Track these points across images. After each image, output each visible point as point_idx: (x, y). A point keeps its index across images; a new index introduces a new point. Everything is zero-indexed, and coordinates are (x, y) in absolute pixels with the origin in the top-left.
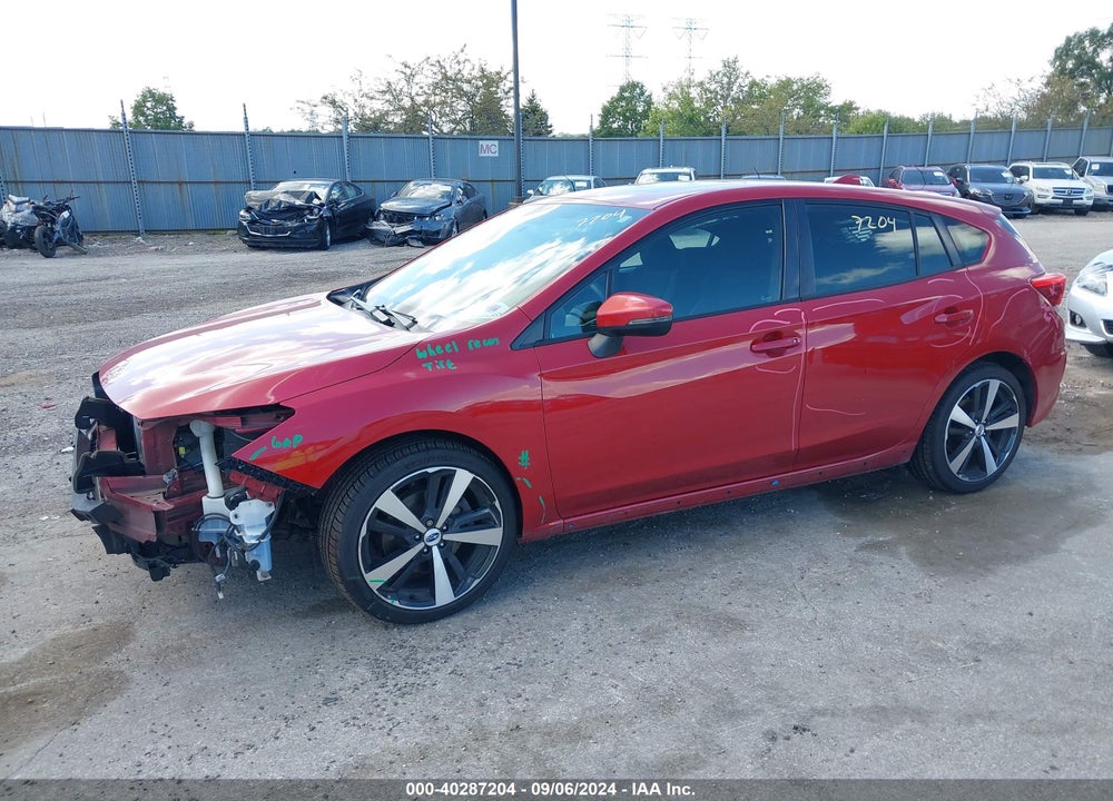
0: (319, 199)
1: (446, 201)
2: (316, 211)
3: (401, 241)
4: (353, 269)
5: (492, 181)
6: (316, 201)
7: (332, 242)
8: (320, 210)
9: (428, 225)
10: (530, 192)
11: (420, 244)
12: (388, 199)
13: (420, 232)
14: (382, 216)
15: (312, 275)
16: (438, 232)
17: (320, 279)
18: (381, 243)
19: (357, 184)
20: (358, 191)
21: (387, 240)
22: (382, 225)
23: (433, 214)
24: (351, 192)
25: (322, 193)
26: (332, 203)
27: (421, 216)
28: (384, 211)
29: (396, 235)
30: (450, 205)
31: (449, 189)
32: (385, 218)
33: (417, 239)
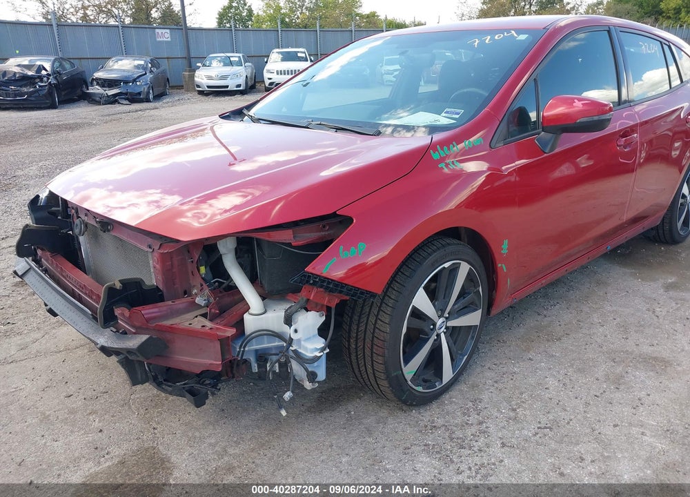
0: (46, 70)
1: (141, 72)
2: (45, 79)
3: (113, 100)
4: (87, 121)
5: (168, 58)
6: (44, 72)
7: (60, 102)
8: (48, 79)
9: (131, 88)
10: (199, 64)
11: (127, 102)
12: (97, 70)
13: (126, 94)
14: (95, 83)
15: (59, 126)
16: (139, 94)
17: (66, 128)
18: (98, 103)
19: (72, 61)
20: (72, 65)
21: (102, 101)
22: (96, 90)
23: (135, 81)
24: (67, 66)
25: (48, 66)
26: (56, 73)
27: (126, 82)
28: (97, 79)
29: (108, 96)
30: (146, 74)
31: (142, 62)
32: (98, 84)
33: (126, 99)
